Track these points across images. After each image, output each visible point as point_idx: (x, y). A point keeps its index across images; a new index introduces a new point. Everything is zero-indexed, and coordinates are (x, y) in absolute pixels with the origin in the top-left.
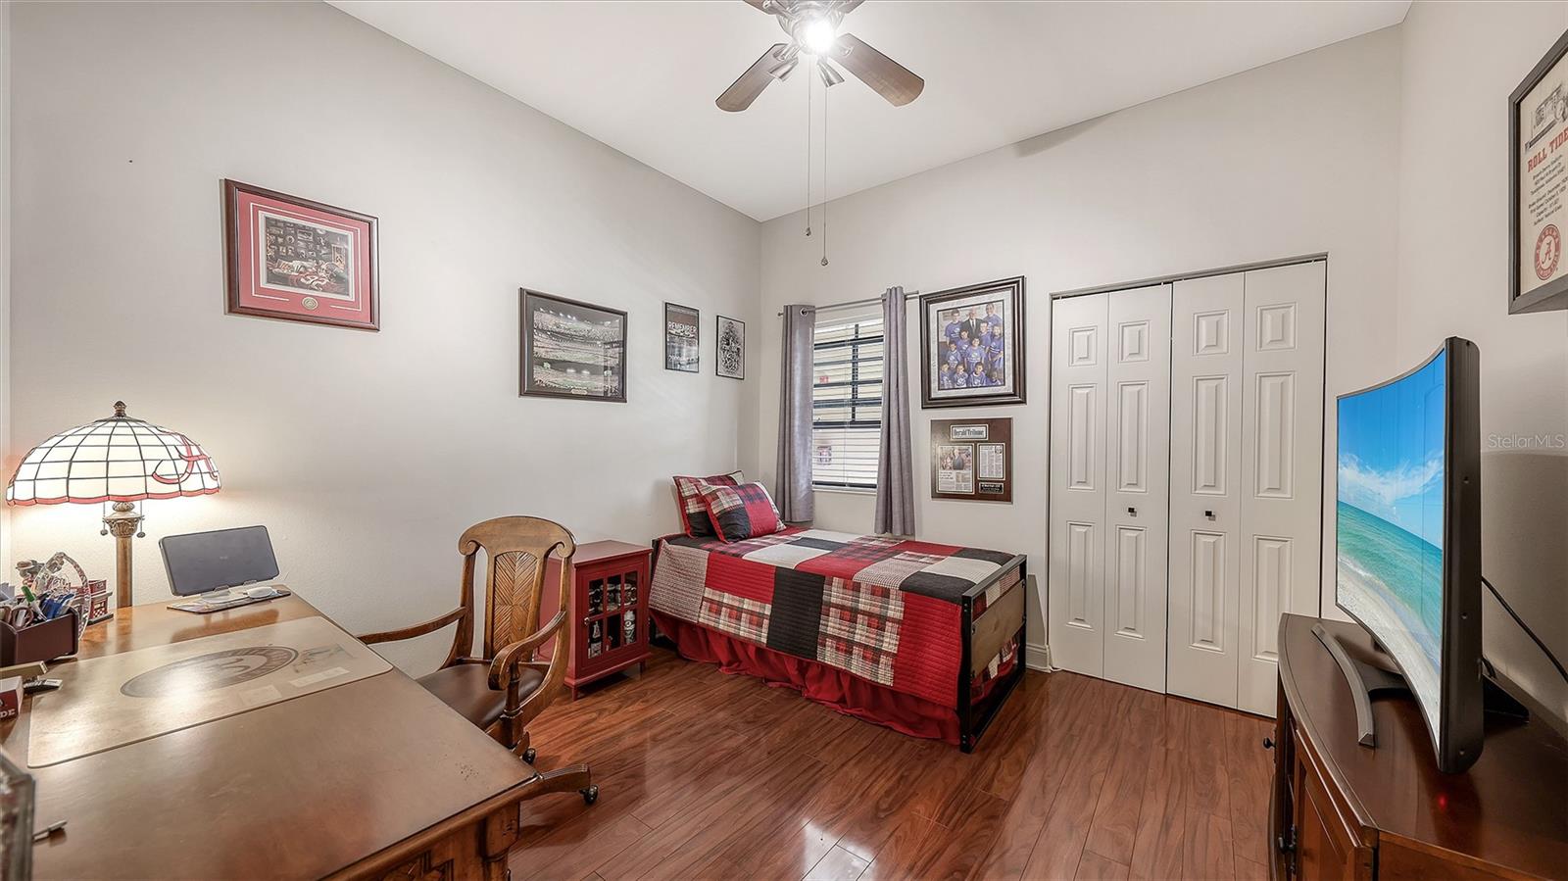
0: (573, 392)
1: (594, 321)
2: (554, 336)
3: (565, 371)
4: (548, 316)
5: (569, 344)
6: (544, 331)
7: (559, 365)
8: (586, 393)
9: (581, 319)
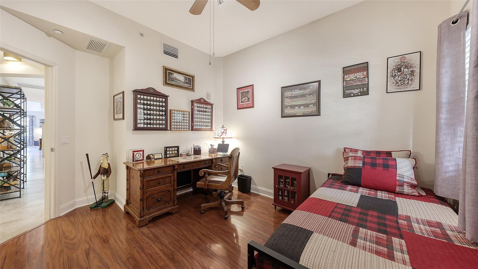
0: (297, 115)
1: (305, 89)
2: (291, 98)
3: (295, 108)
4: (289, 92)
5: (296, 99)
6: (287, 97)
7: (293, 107)
8: (302, 114)
9: (300, 89)
